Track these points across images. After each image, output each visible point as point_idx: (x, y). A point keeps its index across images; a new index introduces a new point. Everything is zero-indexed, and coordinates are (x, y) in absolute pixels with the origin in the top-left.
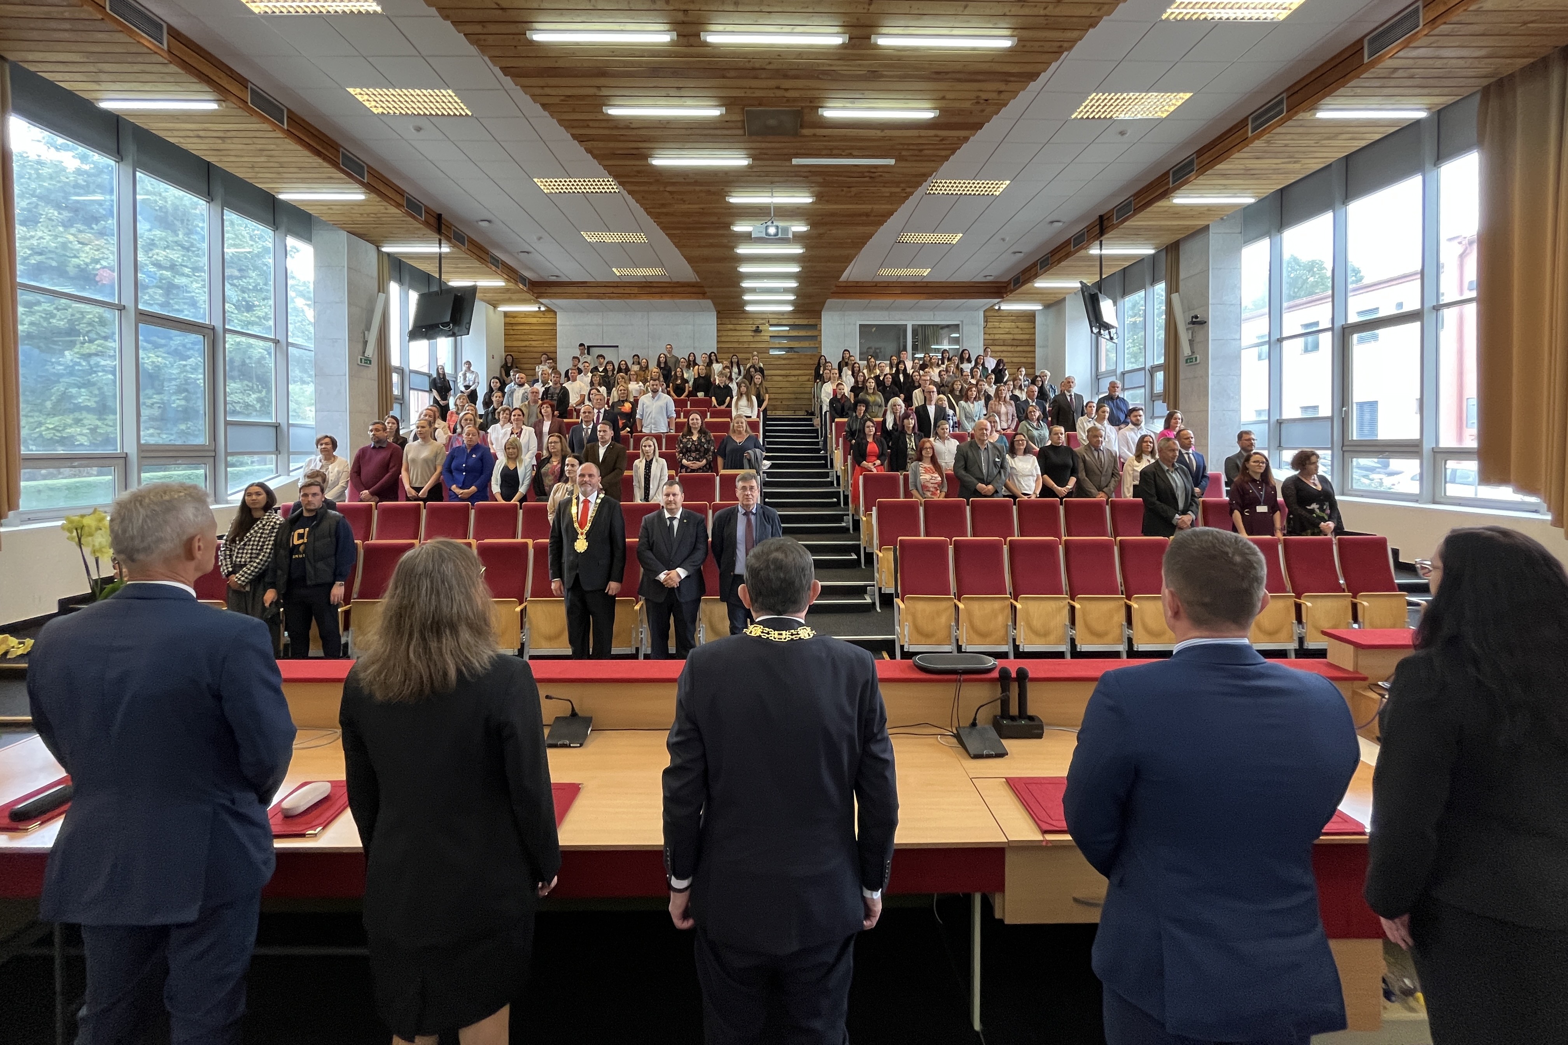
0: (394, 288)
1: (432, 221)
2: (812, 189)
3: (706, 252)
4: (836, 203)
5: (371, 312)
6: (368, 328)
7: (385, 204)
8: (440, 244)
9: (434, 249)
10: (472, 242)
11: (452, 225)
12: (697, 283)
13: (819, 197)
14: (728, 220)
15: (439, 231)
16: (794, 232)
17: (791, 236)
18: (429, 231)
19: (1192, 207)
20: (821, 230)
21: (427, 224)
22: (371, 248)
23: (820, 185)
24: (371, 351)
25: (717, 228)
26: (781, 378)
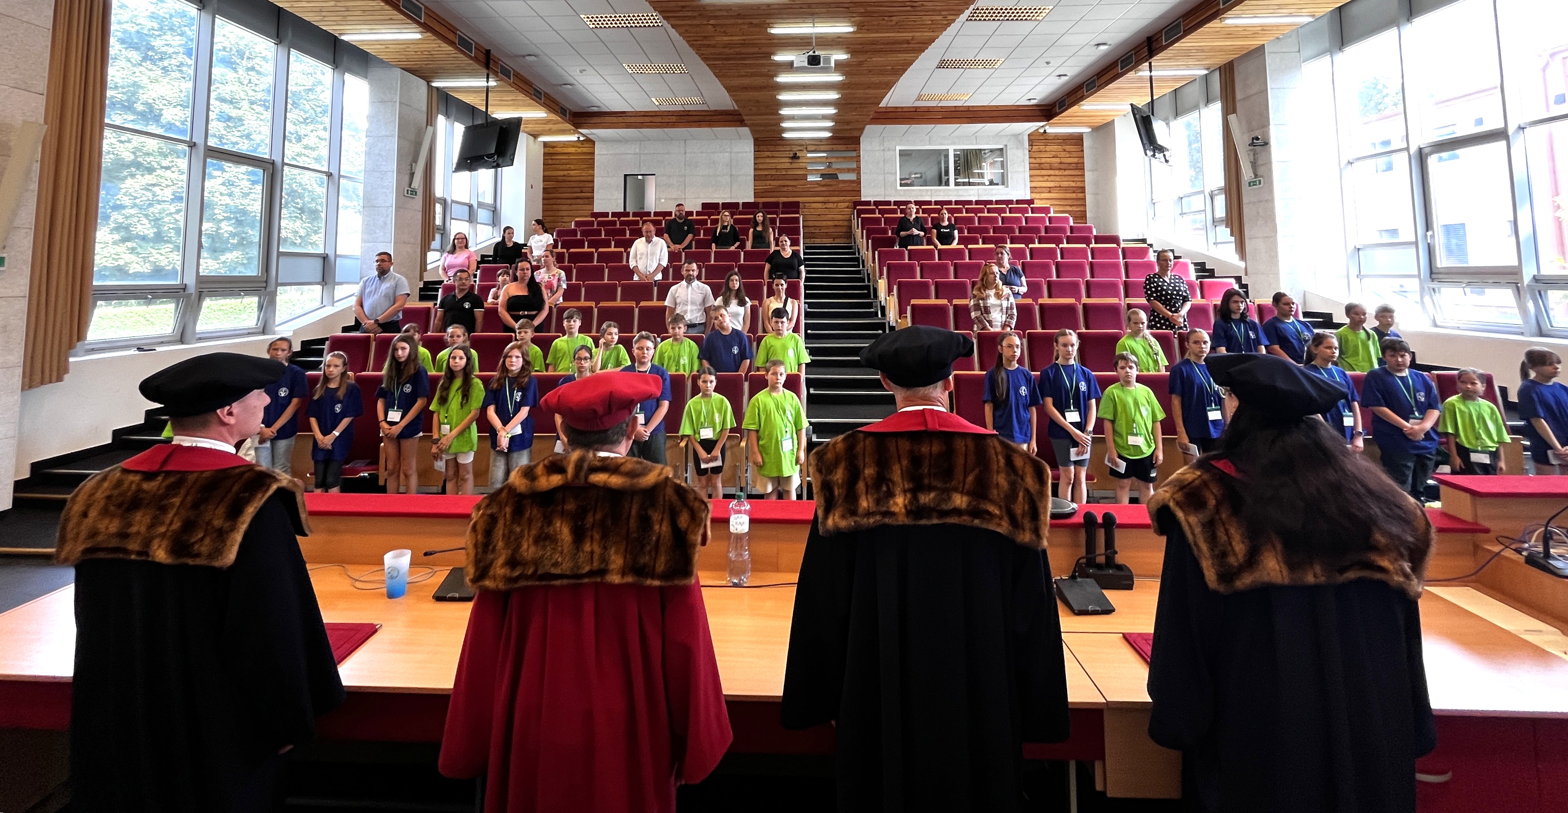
0: (441, 120)
1: (482, 57)
2: (853, 19)
3: (746, 81)
4: (877, 32)
5: (418, 145)
6: (415, 160)
7: (439, 41)
8: (488, 78)
9: (481, 83)
10: (517, 75)
11: (499, 60)
12: (735, 111)
13: (860, 27)
14: (769, 50)
15: (487, 66)
16: (836, 61)
17: (833, 65)
18: (477, 66)
19: (1245, 28)
20: (861, 58)
21: (476, 59)
22: (423, 83)
23: (861, 14)
24: (417, 183)
25: (757, 58)
26: (820, 205)
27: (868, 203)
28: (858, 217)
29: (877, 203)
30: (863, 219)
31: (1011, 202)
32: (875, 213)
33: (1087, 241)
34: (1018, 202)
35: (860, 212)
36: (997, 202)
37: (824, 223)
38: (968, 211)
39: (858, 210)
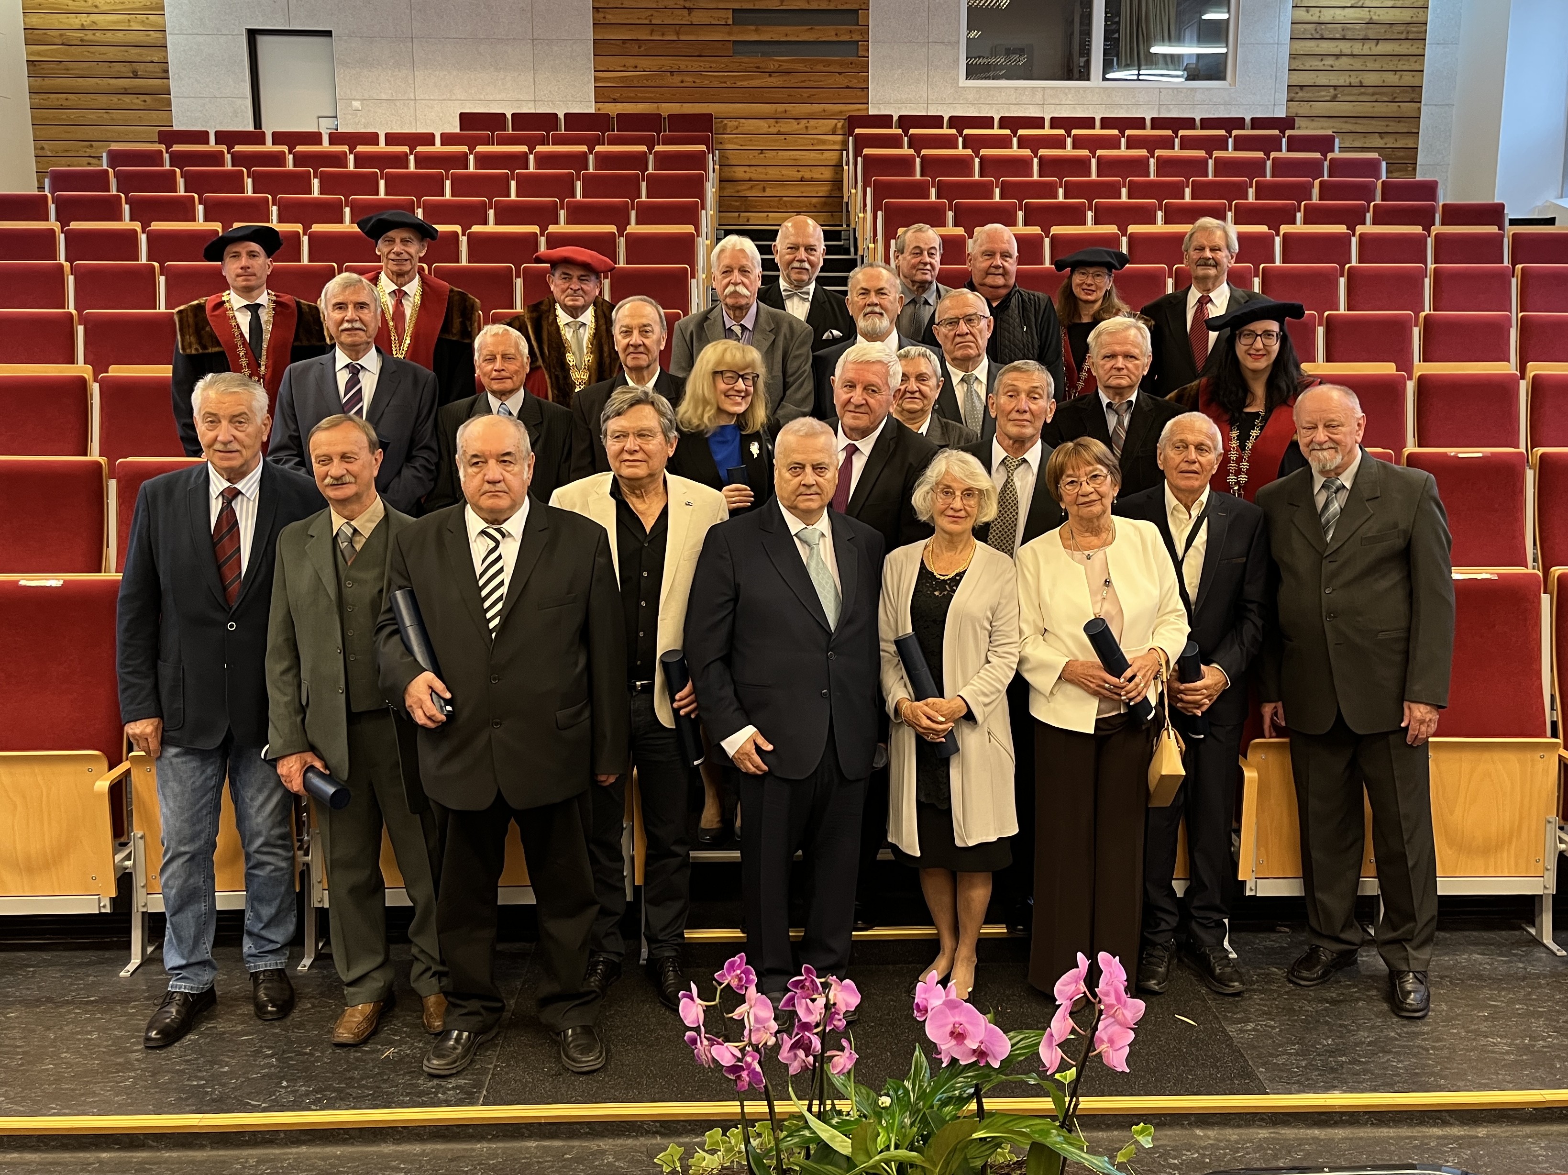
26: (763, 125)
27: (884, 121)
28: (857, 153)
29: (906, 122)
30: (866, 158)
31: (1239, 123)
32: (901, 146)
33: (1425, 218)
34: (1257, 123)
35: (861, 142)
36: (1207, 123)
37: (773, 173)
38: (1132, 143)
39: (857, 138)
